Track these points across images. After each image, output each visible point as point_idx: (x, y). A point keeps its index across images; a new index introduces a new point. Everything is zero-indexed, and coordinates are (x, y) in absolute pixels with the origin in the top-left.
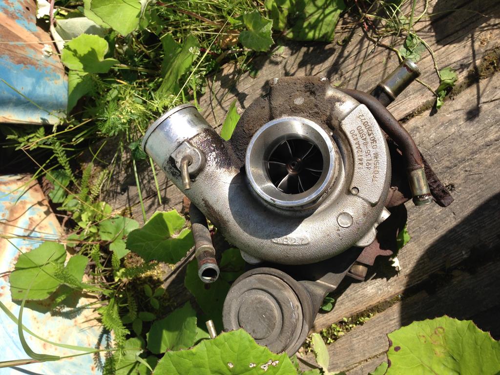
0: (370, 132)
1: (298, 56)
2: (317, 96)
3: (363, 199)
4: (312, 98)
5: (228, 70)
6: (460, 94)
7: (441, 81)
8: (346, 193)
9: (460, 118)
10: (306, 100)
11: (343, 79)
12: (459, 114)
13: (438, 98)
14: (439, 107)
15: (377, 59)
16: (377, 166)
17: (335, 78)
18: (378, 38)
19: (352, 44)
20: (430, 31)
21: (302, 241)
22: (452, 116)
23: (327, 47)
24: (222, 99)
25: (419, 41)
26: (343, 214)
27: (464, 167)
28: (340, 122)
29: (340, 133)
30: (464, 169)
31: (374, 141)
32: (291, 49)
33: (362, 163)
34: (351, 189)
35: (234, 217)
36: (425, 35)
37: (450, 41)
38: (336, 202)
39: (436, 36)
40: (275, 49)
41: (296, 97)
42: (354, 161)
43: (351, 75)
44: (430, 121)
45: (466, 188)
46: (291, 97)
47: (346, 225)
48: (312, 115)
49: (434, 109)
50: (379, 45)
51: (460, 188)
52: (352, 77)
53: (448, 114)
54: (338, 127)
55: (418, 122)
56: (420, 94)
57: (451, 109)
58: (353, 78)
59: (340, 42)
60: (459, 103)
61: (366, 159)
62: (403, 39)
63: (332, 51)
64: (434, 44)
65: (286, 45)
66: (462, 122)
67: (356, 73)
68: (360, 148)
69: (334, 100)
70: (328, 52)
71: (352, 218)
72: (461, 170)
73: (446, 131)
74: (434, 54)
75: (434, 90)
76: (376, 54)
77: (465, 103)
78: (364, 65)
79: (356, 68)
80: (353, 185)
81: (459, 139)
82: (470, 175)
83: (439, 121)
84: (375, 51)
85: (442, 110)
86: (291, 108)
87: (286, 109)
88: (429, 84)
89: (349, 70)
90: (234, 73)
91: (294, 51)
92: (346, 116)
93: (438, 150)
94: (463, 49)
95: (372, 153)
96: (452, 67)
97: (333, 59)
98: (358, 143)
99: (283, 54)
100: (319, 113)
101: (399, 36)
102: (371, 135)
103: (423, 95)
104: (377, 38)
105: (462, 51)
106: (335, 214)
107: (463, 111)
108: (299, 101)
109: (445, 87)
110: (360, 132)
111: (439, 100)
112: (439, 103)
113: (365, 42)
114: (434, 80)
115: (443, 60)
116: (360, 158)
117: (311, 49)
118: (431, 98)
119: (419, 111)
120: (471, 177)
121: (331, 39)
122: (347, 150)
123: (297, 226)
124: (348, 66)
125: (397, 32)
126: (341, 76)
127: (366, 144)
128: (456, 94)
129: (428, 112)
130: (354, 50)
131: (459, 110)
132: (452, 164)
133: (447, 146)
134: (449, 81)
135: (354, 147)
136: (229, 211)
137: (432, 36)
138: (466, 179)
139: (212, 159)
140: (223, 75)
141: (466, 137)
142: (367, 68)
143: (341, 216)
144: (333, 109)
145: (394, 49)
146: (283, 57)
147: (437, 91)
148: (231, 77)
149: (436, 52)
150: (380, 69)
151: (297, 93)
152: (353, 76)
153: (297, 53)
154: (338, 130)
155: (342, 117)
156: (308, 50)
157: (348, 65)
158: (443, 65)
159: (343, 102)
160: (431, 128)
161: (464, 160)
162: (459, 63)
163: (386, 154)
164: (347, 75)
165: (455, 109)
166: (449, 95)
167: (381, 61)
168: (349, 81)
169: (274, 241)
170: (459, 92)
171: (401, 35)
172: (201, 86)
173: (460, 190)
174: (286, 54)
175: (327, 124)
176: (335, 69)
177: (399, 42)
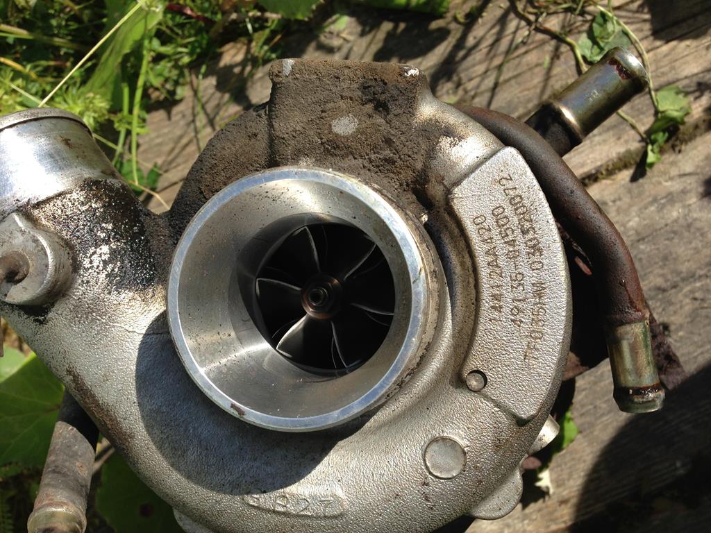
0: (527, 225)
1: (374, 37)
2: (390, 116)
3: (498, 405)
4: (379, 120)
5: (232, 55)
6: (693, 142)
7: (657, 112)
8: (452, 383)
9: (690, 191)
10: (364, 125)
11: (460, 92)
12: (689, 181)
13: (650, 147)
14: (651, 165)
15: (532, 58)
16: (540, 317)
17: (445, 90)
18: (537, 15)
19: (484, 24)
20: (641, 9)
21: (326, 506)
22: (675, 186)
23: (434, 25)
24: (217, 113)
25: (618, 28)
26: (441, 442)
27: (692, 292)
28: (448, 192)
29: (448, 218)
30: (691, 296)
31: (536, 249)
32: (362, 22)
33: (501, 307)
34: (465, 374)
35: (149, 428)
36: (629, 18)
37: (678, 35)
38: (425, 403)
39: (652, 21)
40: (330, 20)
41: (338, 114)
42: (478, 299)
43: (478, 86)
44: (630, 191)
45: (692, 333)
46: (323, 116)
47: (449, 471)
48: (378, 166)
49: (641, 168)
50: (537, 30)
51: (681, 333)
52: (479, 90)
53: (667, 181)
54: (442, 203)
55: (606, 193)
56: (614, 135)
57: (674, 172)
58: (482, 93)
59: (461, 17)
60: (690, 161)
61: (511, 295)
62: (585, 21)
63: (443, 34)
64: (646, 37)
65: (351, 14)
66: (693, 200)
67: (489, 82)
68: (497, 266)
69: (436, 132)
70: (435, 35)
71: (465, 453)
72: (686, 296)
73: (661, 214)
74: (646, 56)
75: (642, 129)
76: (531, 47)
77: (702, 161)
78: (505, 69)
79: (489, 73)
80: (473, 363)
81: (686, 234)
82: (703, 308)
83: (647, 193)
84: (530, 41)
85: (656, 173)
86: (322, 143)
87: (311, 142)
88: (633, 117)
89: (474, 75)
90: (243, 64)
91: (367, 29)
92: (466, 176)
93: (642, 252)
94: (704, 52)
95: (528, 282)
96: (680, 87)
97: (445, 50)
98: (491, 252)
99: (346, 31)
100: (394, 163)
101: (579, 15)
102: (528, 231)
103: (619, 138)
104: (535, 14)
105: (701, 57)
106: (420, 436)
107: (697, 177)
108: (345, 126)
109: (666, 126)
110: (501, 222)
111: (652, 150)
112: (651, 158)
113: (511, 20)
114: (645, 108)
115: (665, 69)
116: (496, 291)
117: (402, 26)
118: (635, 145)
119: (610, 171)
120: (704, 312)
121: (443, 10)
122: (462, 264)
123: (317, 461)
124: (474, 68)
125: (575, 6)
126: (459, 85)
127: (513, 256)
128: (685, 141)
129: (626, 174)
130: (488, 36)
131: (690, 174)
132: (669, 283)
133: (661, 246)
134: (675, 114)
135: (482, 261)
136: (135, 410)
137: (645, 21)
138: (694, 317)
139: (95, 264)
140: (222, 64)
141: (698, 229)
142: (510, 74)
143: (434, 447)
144: (431, 153)
145: (569, 39)
146: (345, 39)
147: (649, 132)
148: (237, 70)
149: (651, 54)
150: (537, 79)
151: (342, 104)
152: (483, 87)
153: (373, 33)
154: (442, 210)
155: (454, 176)
156: (396, 27)
157: (474, 65)
158: (663, 80)
159: (460, 138)
160: (630, 206)
161: (692, 277)
162: (695, 79)
163: (565, 286)
164: (470, 85)
165: (682, 172)
166: (671, 143)
167: (540, 61)
168: (473, 97)
169: (251, 502)
170: (692, 137)
171: (583, 13)
172: (176, 83)
173: (681, 338)
174: (350, 33)
175: (415, 192)
176: (447, 70)
177: (577, 27)
